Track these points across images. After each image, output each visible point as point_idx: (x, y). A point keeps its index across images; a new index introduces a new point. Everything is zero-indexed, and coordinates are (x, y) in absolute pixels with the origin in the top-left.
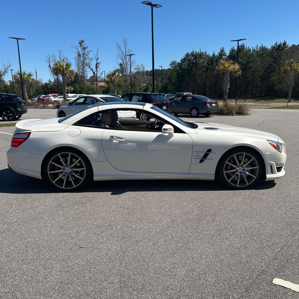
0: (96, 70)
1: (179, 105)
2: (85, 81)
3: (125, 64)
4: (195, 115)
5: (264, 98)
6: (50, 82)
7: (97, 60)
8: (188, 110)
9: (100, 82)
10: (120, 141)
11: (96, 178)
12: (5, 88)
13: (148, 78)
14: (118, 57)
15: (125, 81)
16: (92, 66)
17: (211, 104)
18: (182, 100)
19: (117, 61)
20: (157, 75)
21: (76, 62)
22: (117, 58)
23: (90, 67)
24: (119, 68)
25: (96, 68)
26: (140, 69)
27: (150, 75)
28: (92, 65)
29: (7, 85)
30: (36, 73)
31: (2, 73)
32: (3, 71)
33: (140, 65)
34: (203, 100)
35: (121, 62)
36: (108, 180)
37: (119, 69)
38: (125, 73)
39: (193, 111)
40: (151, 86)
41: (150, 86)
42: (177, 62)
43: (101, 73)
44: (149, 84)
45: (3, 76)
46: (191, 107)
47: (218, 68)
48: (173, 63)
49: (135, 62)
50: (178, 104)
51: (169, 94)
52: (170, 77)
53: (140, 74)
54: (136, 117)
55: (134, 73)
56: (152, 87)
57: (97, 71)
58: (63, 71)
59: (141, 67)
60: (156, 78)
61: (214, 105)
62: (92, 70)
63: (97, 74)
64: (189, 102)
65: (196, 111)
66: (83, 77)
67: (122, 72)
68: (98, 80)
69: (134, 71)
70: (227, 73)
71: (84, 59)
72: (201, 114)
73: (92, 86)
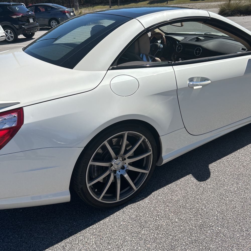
8: (46, 21)
17: (69, 13)
18: (35, 11)
34: (60, 9)
39: (52, 22)
46: (49, 18)
61: (72, 14)
65: (56, 22)
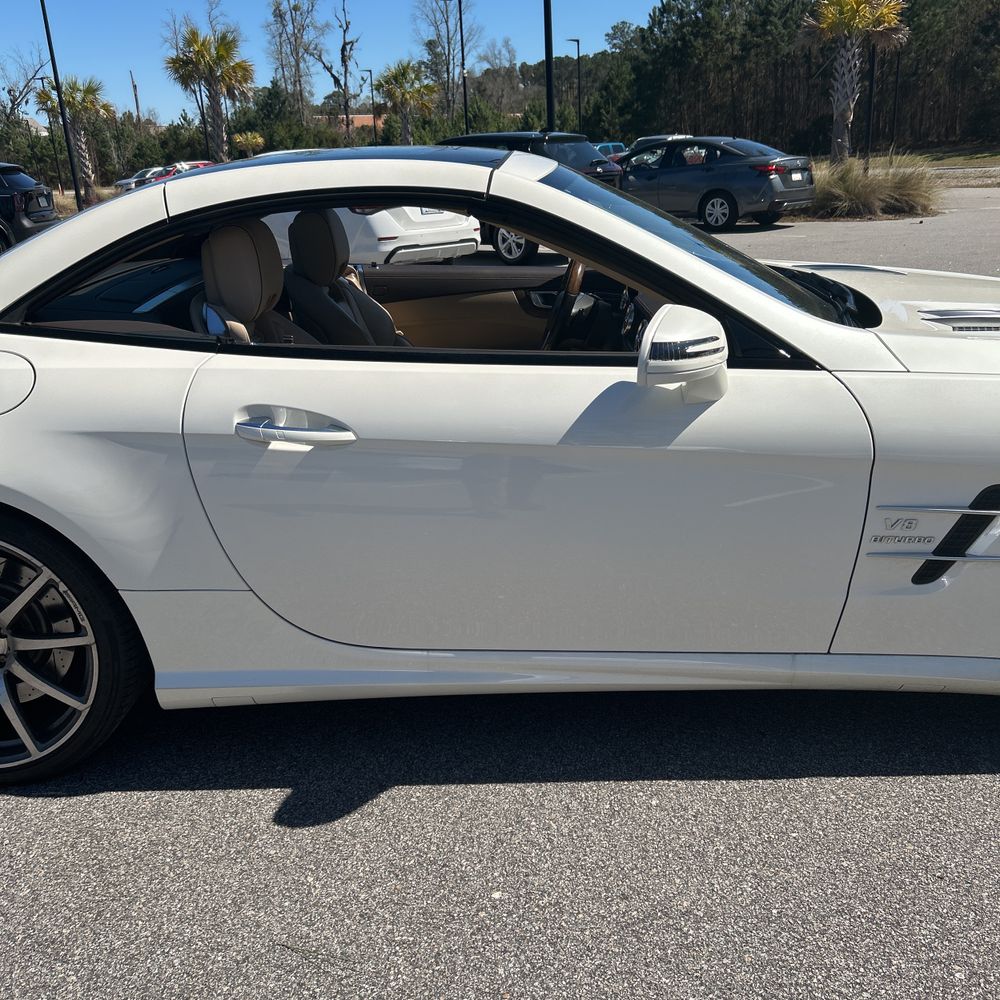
0: (342, 70)
1: (656, 181)
2: (306, 112)
3: (445, 40)
4: (720, 223)
5: (965, 149)
6: (185, 119)
7: (345, 31)
8: (691, 202)
9: (359, 112)
10: (319, 445)
11: (168, 696)
12: (32, 147)
13: (530, 92)
14: (418, 13)
15: (446, 105)
16: (328, 54)
17: (785, 172)
18: (663, 162)
19: (417, 31)
20: (559, 78)
21: (270, 43)
22: (414, 19)
23: (320, 59)
24: (426, 57)
25: (344, 61)
26: (500, 60)
27: (535, 80)
28: (327, 51)
29: (38, 137)
30: (135, 87)
31: (17, 94)
32: (21, 86)
33: (500, 44)
34: (752, 159)
35: (429, 34)
36: (260, 701)
37: (424, 63)
38: (446, 76)
39: (713, 205)
40: (539, 118)
41: (536, 119)
42: (633, 28)
43: (363, 78)
44: (533, 109)
45: (24, 103)
46: (705, 191)
47: (811, 21)
48: (619, 30)
49: (481, 29)
50: (650, 178)
51: (610, 144)
52: (611, 81)
53: (499, 76)
54: (479, 239)
55: (478, 73)
56: (542, 122)
57: (346, 72)
58: (211, 70)
59: (504, 51)
60: (559, 91)
61: (796, 177)
62: (329, 69)
63: (345, 84)
64: (695, 167)
65: (726, 205)
66: (299, 96)
67: (436, 73)
68: (352, 103)
69: (476, 66)
70: (849, 42)
71: (299, 30)
72: (745, 216)
73: (332, 130)
